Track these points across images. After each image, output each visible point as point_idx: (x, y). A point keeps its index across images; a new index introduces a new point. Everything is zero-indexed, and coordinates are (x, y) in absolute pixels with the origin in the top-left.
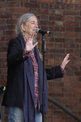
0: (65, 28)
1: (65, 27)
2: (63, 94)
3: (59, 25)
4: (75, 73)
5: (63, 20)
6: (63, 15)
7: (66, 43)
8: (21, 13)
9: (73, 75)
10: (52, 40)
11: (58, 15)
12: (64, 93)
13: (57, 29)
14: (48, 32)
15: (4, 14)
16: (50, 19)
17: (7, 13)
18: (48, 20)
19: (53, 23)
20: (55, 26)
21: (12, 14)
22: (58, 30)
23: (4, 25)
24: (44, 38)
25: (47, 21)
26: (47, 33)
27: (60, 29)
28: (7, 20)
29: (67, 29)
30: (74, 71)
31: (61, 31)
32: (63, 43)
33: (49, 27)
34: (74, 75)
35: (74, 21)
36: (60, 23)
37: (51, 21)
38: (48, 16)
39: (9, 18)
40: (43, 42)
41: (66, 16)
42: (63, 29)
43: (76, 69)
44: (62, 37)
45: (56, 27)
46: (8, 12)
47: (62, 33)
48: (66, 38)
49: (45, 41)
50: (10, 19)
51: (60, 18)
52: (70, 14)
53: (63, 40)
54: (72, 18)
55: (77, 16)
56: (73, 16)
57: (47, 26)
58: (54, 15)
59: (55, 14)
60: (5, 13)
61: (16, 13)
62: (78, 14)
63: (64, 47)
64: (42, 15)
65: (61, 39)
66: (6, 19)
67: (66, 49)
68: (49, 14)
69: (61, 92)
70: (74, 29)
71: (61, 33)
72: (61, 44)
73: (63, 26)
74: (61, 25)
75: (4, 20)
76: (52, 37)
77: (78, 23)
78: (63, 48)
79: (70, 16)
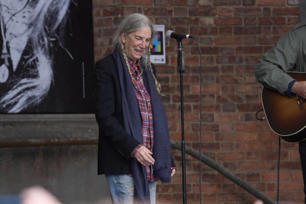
0: (217, 29)
1: (218, 27)
2: (218, 144)
3: (207, 24)
4: (238, 107)
5: (214, 15)
6: (212, 6)
7: (220, 55)
8: (139, 6)
9: (234, 111)
10: (196, 50)
11: (204, 6)
12: (220, 142)
13: (204, 31)
14: (188, 36)
15: (109, 9)
16: (191, 14)
17: (115, 6)
18: (188, 16)
19: (197, 20)
20: (200, 25)
21: (123, 8)
22: (205, 33)
23: (109, 28)
24: (181, 47)
25: (186, 18)
26: (186, 37)
27: (209, 30)
28: (115, 18)
29: (222, 30)
30: (236, 103)
31: (210, 34)
32: (214, 56)
33: (189, 28)
34: (237, 111)
35: (233, 16)
36: (209, 21)
37: (193, 18)
38: (188, 9)
39: (118, 14)
40: (179, 53)
41: (218, 8)
42: (214, 31)
43: (239, 99)
44: (214, 45)
45: (201, 27)
46: (116, 4)
47: (213, 37)
48: (221, 46)
49: (183, 52)
50: (120, 16)
51: (207, 12)
52: (226, 4)
53: (215, 50)
54: (229, 11)
55: (237, 7)
56: (231, 8)
57: (185, 27)
58: (197, 6)
59: (199, 5)
60: (111, 6)
61: (131, 6)
62: (239, 4)
63: (218, 62)
64: (176, 7)
65: (211, 48)
66: (113, 17)
67: (220, 66)
68: (189, 6)
69: (215, 142)
70: (233, 30)
71: (210, 38)
72: (212, 58)
73: (214, 25)
74: (209, 24)
75: (111, 19)
76: (195, 46)
77: (241, 19)
78: (215, 64)
79: (225, 7)
